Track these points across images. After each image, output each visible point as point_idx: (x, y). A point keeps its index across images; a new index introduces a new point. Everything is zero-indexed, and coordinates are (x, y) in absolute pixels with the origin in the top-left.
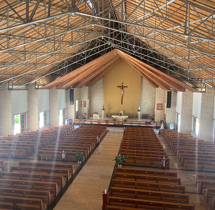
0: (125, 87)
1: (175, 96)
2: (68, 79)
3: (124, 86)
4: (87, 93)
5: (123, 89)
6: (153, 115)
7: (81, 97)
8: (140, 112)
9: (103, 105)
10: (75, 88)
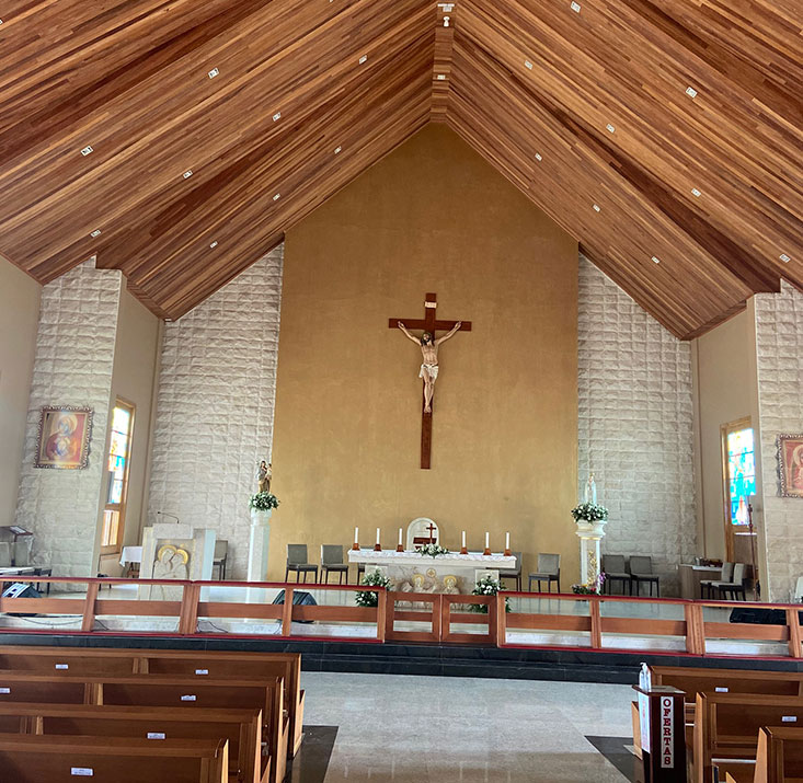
0: (449, 325)
3: (439, 317)
4: (112, 335)
5: (433, 339)
6: (704, 563)
7: (48, 367)
8: (599, 528)
9: (263, 469)
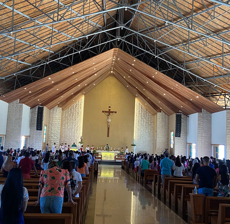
1: (185, 122)
2: (40, 90)
3: (111, 111)
10: (45, 107)
